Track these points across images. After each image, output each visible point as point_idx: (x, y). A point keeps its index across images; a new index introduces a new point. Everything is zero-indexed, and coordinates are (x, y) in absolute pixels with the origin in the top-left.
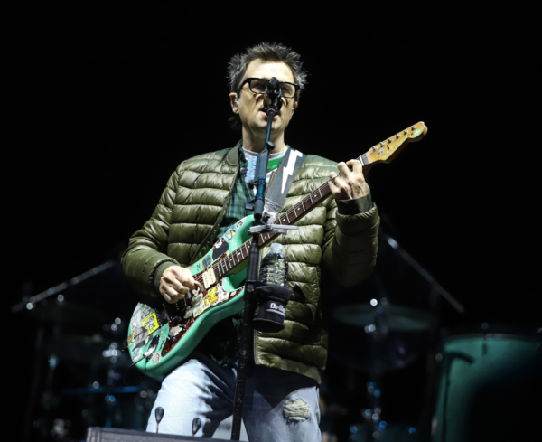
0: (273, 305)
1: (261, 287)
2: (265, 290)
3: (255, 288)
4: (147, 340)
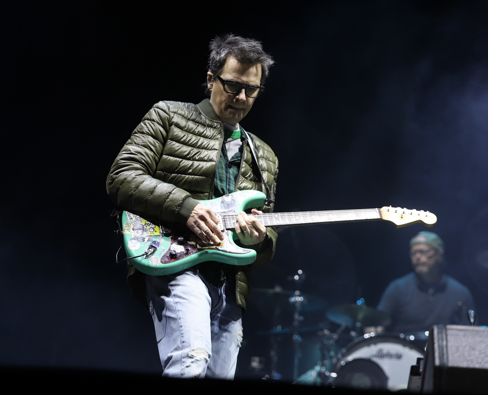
4: (146, 240)
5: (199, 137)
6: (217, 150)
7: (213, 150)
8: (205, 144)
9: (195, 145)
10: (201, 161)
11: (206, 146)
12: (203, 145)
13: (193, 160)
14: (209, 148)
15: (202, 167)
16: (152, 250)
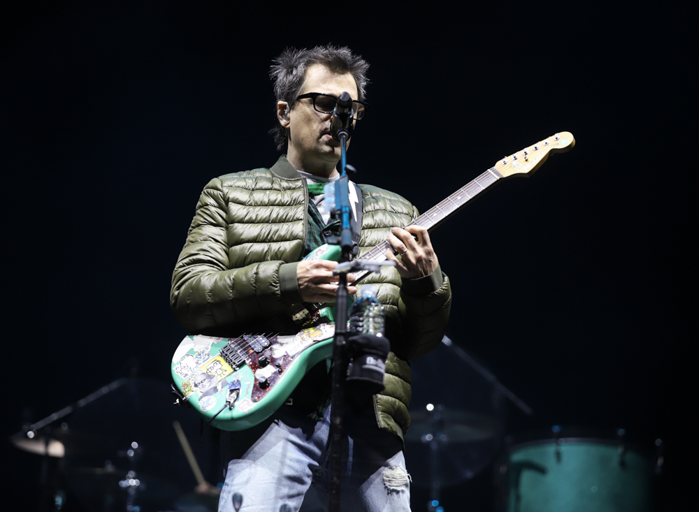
0: (370, 361)
1: (355, 338)
2: (360, 341)
3: (346, 340)
4: (219, 387)
5: (271, 207)
6: (301, 220)
7: (295, 221)
8: (283, 215)
9: (267, 219)
10: (281, 241)
11: (284, 217)
12: (279, 217)
13: (269, 242)
14: (289, 219)
15: (285, 250)
16: (234, 394)
